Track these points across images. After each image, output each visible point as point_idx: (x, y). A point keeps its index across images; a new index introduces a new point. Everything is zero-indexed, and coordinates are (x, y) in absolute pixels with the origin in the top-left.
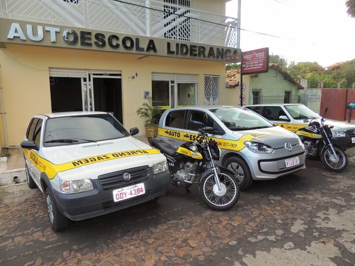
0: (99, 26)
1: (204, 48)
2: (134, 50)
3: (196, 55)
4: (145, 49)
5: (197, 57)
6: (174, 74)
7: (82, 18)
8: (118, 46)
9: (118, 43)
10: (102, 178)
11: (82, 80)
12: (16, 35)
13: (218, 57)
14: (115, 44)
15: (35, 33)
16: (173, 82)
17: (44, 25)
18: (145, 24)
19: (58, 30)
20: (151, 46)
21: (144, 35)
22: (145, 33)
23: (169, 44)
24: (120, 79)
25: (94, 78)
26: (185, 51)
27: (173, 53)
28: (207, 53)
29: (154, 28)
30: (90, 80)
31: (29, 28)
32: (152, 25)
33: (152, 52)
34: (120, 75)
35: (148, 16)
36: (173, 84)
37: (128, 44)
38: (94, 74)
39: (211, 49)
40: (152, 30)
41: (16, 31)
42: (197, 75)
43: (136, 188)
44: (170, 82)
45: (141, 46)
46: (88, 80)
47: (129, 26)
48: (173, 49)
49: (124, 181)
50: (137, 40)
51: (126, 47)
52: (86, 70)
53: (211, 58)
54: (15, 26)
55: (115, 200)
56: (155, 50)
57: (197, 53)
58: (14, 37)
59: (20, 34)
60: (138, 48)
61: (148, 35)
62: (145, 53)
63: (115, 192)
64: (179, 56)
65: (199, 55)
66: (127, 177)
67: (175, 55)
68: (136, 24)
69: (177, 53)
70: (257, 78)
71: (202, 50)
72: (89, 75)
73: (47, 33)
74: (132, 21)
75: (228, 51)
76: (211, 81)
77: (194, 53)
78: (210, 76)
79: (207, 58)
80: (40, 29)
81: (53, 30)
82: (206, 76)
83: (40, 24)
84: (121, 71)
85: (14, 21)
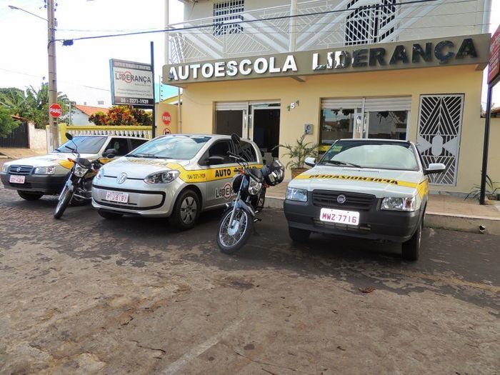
1: (383, 51)
2: (268, 73)
3: (364, 64)
5: (368, 68)
6: (363, 97)
8: (250, 72)
11: (244, 113)
12: (172, 77)
13: (417, 60)
15: (183, 73)
17: (189, 64)
18: (288, 38)
19: (199, 66)
22: (287, 48)
24: (279, 110)
25: (255, 110)
28: (389, 57)
29: (299, 39)
30: (250, 113)
31: (180, 69)
32: (297, 34)
33: (290, 72)
35: (291, 29)
38: (254, 106)
39: (400, 49)
41: (172, 74)
44: (355, 111)
46: (247, 112)
47: (267, 45)
52: (245, 101)
53: (401, 64)
54: (172, 69)
57: (368, 61)
59: (175, 76)
62: (282, 74)
64: (334, 69)
65: (371, 63)
67: (327, 70)
68: (276, 40)
71: (379, 54)
72: (250, 107)
73: (191, 70)
74: (271, 37)
75: (448, 43)
76: (441, 105)
77: (362, 61)
78: (437, 96)
79: (389, 67)
80: (187, 67)
81: (195, 67)
82: (427, 97)
83: (187, 64)
84: (280, 100)
85: (172, 66)
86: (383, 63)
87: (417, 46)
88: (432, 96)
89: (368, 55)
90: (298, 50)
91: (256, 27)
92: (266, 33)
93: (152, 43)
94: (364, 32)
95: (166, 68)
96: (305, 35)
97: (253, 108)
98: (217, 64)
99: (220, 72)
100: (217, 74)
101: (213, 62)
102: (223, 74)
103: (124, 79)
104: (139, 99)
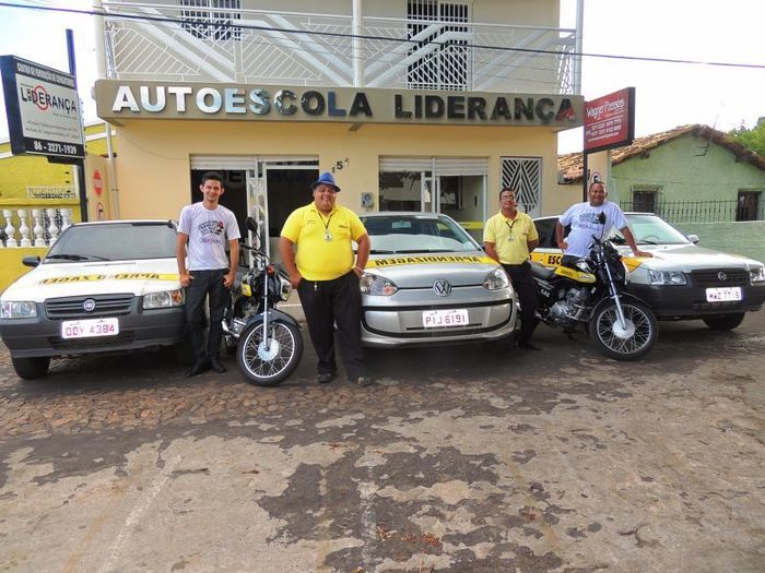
0: (270, 77)
1: (482, 101)
2: (326, 116)
3: (462, 116)
4: (349, 110)
5: (466, 121)
6: (432, 157)
7: (231, 65)
8: (293, 110)
9: (294, 104)
10: (50, 303)
11: (248, 174)
12: (125, 104)
13: (518, 117)
14: (288, 107)
15: (153, 99)
16: (428, 174)
17: (166, 85)
18: (350, 64)
19: (188, 90)
20: (361, 105)
21: (349, 86)
22: (350, 80)
23: (399, 99)
24: (317, 171)
25: (268, 171)
26: (435, 109)
27: (409, 115)
28: (489, 110)
29: (368, 71)
30: (260, 175)
31: (144, 91)
32: (365, 63)
33: (362, 117)
34: (316, 163)
35: (356, 53)
36: (429, 179)
37: (314, 105)
38: (268, 163)
39: (501, 102)
40: (366, 75)
41: (125, 99)
42: (487, 158)
43: (102, 324)
44: (423, 175)
45: (340, 106)
46: (256, 174)
47: (317, 72)
48: (410, 106)
49: (82, 310)
50: (332, 96)
51: (309, 111)
52: (253, 156)
53: (502, 120)
54: (124, 90)
55: (65, 336)
56: (368, 113)
57: (466, 111)
58: (122, 108)
59: (132, 103)
60: (334, 112)
61: (357, 84)
62: (347, 118)
63: (66, 325)
64: (424, 119)
65: (471, 116)
66: (90, 305)
67: (413, 119)
68: (332, 66)
69: (418, 115)
70: (645, 161)
71: (478, 104)
72: (260, 165)
73: (171, 97)
74: (324, 61)
75: (547, 101)
76: (521, 170)
77: (458, 112)
78: (516, 159)
79: (489, 122)
80: (160, 91)
81: (180, 92)
82: (507, 159)
83: (160, 84)
84: (318, 156)
85: (124, 83)
86: (483, 116)
87: (518, 101)
88: (512, 160)
89: (466, 104)
90: (367, 86)
91: (296, 41)
92: (309, 50)
93: (70, 34)
94: (431, 75)
95: (104, 91)
96: (375, 66)
97: (265, 168)
98: (229, 93)
99: (235, 105)
100: (229, 108)
101: (221, 87)
102: (242, 110)
103: (35, 102)
104: (62, 144)
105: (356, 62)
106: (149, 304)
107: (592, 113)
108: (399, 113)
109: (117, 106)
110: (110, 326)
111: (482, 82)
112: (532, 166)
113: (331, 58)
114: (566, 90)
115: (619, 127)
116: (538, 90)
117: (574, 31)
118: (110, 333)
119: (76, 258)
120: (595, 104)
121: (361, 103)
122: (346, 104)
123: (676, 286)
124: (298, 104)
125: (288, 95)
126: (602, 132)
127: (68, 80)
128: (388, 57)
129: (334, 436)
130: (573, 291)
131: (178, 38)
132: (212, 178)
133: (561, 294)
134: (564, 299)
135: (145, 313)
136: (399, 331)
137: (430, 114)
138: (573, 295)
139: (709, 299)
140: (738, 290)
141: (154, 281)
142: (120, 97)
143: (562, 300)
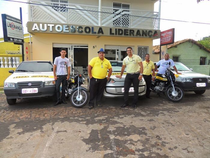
1: (133, 31)
2: (91, 33)
3: (128, 35)
5: (129, 36)
6: (119, 46)
7: (65, 19)
8: (82, 32)
9: (82, 30)
10: (19, 83)
11: (68, 49)
12: (36, 29)
13: (143, 35)
14: (80, 31)
15: (43, 27)
16: (118, 50)
17: (47, 24)
19: (53, 25)
20: (101, 31)
21: (97, 25)
22: (98, 24)
23: (111, 29)
25: (74, 48)
26: (121, 33)
27: (113, 34)
28: (135, 33)
29: (103, 21)
30: (72, 49)
31: (41, 25)
32: (102, 19)
33: (101, 34)
34: (87, 46)
35: (99, 16)
36: (118, 52)
37: (88, 30)
39: (138, 31)
40: (102, 22)
41: (36, 27)
42: (134, 46)
43: (33, 90)
44: (116, 50)
45: (95, 31)
46: (71, 49)
47: (89, 21)
48: (114, 32)
49: (28, 86)
50: (93, 28)
51: (86, 32)
52: (70, 44)
53: (139, 36)
54: (35, 25)
55: (23, 93)
56: (103, 33)
57: (129, 33)
58: (35, 30)
59: (37, 29)
60: (93, 32)
61: (99, 25)
62: (97, 34)
63: (23, 90)
64: (117, 35)
65: (130, 35)
66: (30, 84)
67: (115, 35)
68: (93, 20)
69: (116, 34)
70: (176, 48)
71: (132, 31)
72: (72, 46)
73: (48, 27)
74: (91, 18)
76: (143, 50)
77: (127, 33)
78: (142, 47)
79: (135, 36)
80: (45, 25)
81: (51, 26)
82: (139, 47)
83: (46, 23)
84: (88, 44)
85: (35, 23)
86: (133, 35)
87: (143, 31)
88: (140, 47)
89: (129, 31)
90: (102, 26)
91: (83, 13)
92: (87, 15)
93: (21, 9)
95: (30, 25)
96: (105, 20)
97: (73, 47)
98: (64, 26)
99: (66, 30)
100: (64, 31)
101: (62, 25)
102: (68, 31)
103: (11, 27)
104: (18, 39)
105: (99, 19)
106: (46, 84)
107: (163, 35)
108: (111, 33)
109: (33, 29)
110: (35, 90)
111: (133, 25)
112: (146, 49)
113: (93, 18)
114: (156, 28)
115: (170, 39)
116: (148, 28)
117: (158, 13)
118: (35, 92)
119: (24, 71)
120: (163, 32)
121: (101, 30)
122: (97, 30)
123: (188, 82)
124: (83, 30)
125: (80, 27)
126: (165, 40)
127: (20, 21)
128: (108, 18)
129: (100, 122)
130: (161, 83)
131: (50, 11)
132: (63, 50)
133: (157, 84)
134: (158, 85)
135: (45, 87)
136: (115, 93)
137: (119, 34)
138: (161, 84)
139: (197, 86)
140: (205, 83)
141: (47, 78)
142: (34, 26)
143: (157, 85)
